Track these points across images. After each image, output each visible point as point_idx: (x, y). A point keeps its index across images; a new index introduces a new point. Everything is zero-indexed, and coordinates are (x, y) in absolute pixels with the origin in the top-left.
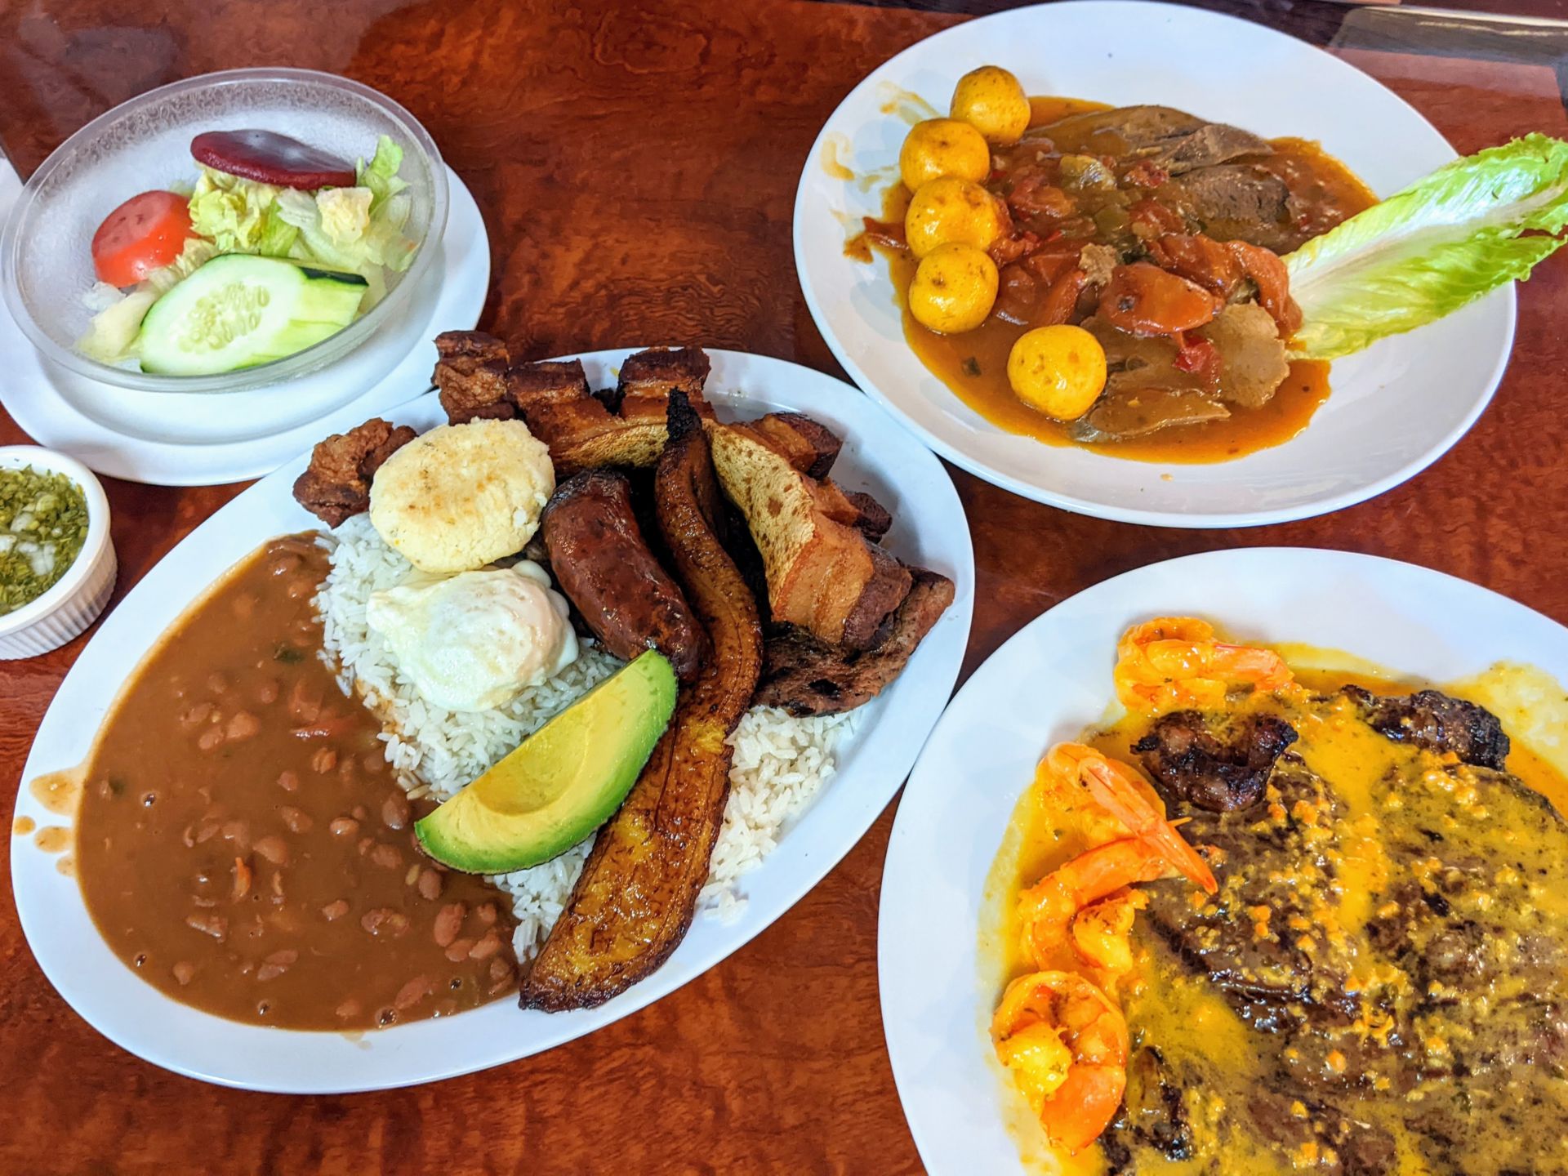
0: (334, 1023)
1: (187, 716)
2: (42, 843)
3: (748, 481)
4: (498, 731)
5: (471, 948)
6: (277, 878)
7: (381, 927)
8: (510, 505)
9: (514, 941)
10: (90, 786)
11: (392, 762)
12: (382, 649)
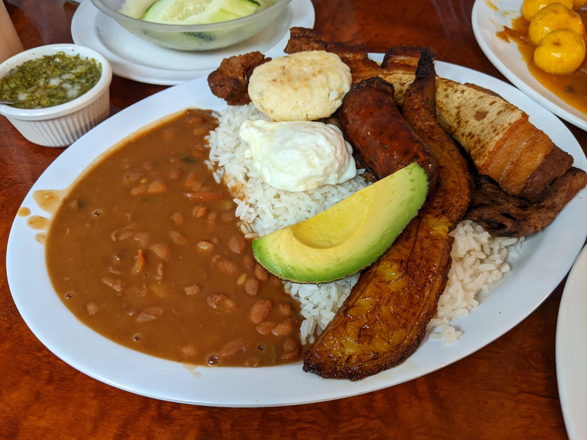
0: (180, 358)
1: (128, 177)
2: (31, 223)
3: (458, 108)
4: (304, 209)
5: (274, 328)
6: (161, 265)
7: (218, 304)
8: (329, 87)
9: (301, 329)
10: (66, 202)
11: (239, 217)
12: (243, 156)
